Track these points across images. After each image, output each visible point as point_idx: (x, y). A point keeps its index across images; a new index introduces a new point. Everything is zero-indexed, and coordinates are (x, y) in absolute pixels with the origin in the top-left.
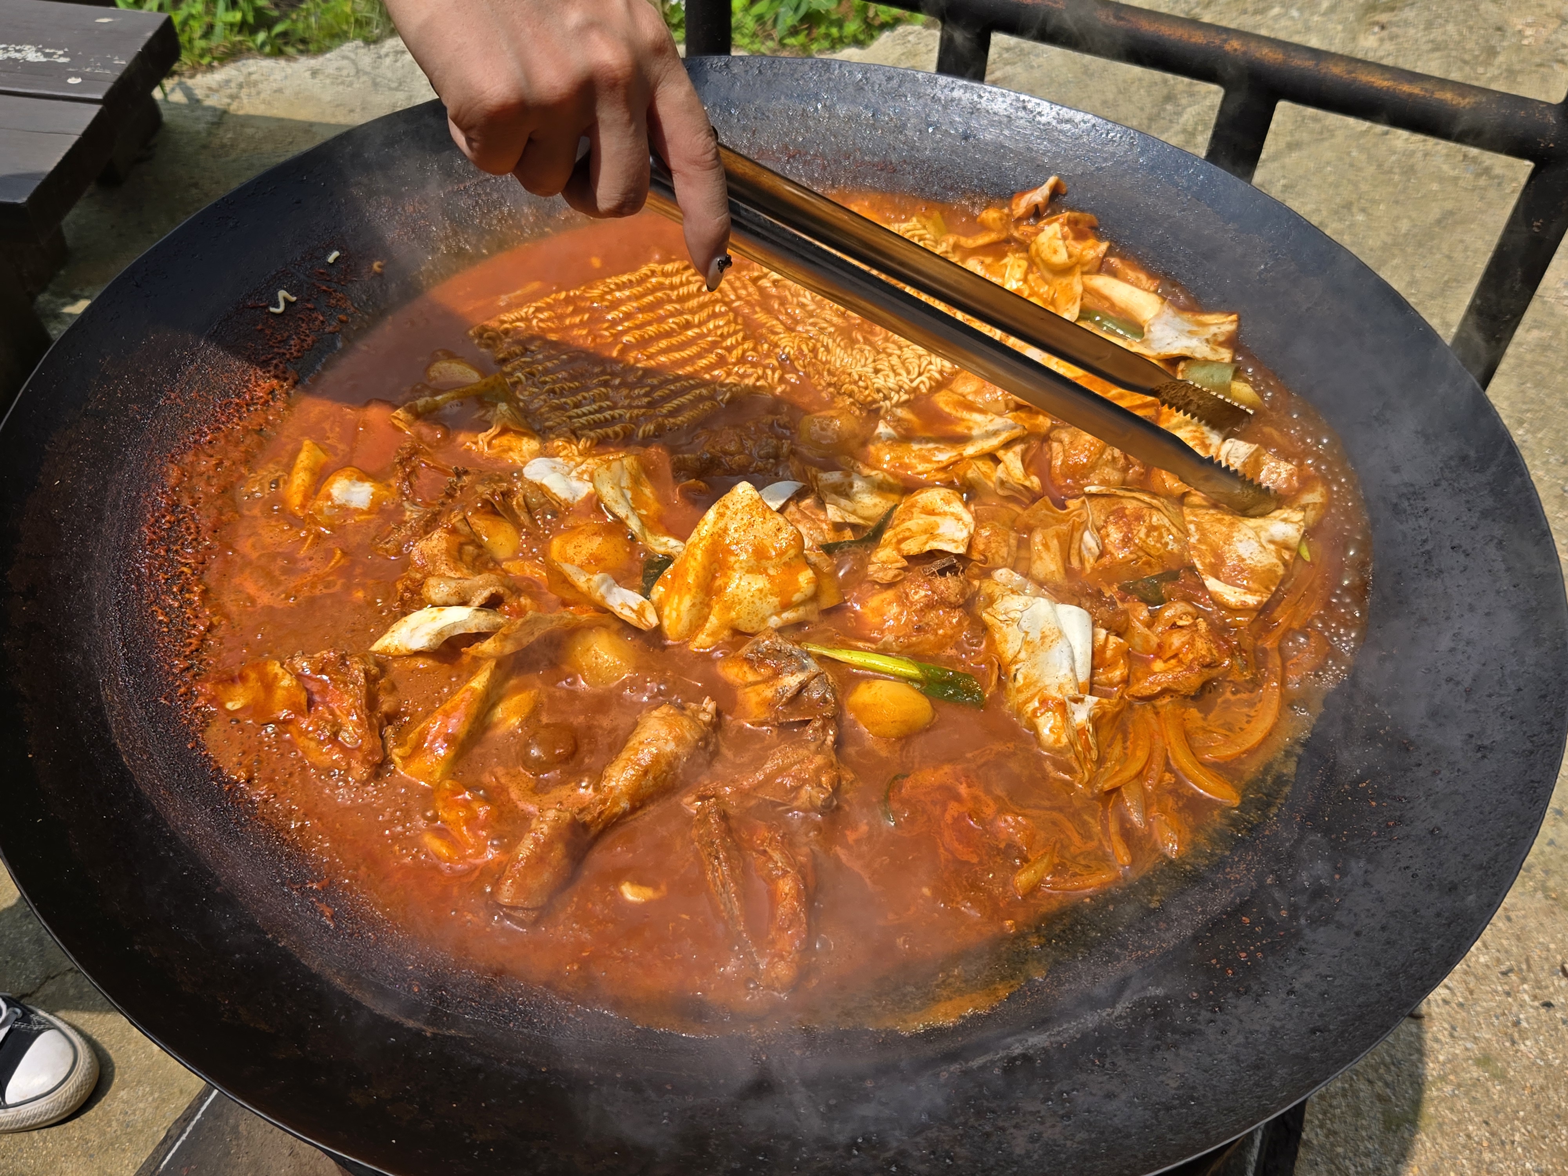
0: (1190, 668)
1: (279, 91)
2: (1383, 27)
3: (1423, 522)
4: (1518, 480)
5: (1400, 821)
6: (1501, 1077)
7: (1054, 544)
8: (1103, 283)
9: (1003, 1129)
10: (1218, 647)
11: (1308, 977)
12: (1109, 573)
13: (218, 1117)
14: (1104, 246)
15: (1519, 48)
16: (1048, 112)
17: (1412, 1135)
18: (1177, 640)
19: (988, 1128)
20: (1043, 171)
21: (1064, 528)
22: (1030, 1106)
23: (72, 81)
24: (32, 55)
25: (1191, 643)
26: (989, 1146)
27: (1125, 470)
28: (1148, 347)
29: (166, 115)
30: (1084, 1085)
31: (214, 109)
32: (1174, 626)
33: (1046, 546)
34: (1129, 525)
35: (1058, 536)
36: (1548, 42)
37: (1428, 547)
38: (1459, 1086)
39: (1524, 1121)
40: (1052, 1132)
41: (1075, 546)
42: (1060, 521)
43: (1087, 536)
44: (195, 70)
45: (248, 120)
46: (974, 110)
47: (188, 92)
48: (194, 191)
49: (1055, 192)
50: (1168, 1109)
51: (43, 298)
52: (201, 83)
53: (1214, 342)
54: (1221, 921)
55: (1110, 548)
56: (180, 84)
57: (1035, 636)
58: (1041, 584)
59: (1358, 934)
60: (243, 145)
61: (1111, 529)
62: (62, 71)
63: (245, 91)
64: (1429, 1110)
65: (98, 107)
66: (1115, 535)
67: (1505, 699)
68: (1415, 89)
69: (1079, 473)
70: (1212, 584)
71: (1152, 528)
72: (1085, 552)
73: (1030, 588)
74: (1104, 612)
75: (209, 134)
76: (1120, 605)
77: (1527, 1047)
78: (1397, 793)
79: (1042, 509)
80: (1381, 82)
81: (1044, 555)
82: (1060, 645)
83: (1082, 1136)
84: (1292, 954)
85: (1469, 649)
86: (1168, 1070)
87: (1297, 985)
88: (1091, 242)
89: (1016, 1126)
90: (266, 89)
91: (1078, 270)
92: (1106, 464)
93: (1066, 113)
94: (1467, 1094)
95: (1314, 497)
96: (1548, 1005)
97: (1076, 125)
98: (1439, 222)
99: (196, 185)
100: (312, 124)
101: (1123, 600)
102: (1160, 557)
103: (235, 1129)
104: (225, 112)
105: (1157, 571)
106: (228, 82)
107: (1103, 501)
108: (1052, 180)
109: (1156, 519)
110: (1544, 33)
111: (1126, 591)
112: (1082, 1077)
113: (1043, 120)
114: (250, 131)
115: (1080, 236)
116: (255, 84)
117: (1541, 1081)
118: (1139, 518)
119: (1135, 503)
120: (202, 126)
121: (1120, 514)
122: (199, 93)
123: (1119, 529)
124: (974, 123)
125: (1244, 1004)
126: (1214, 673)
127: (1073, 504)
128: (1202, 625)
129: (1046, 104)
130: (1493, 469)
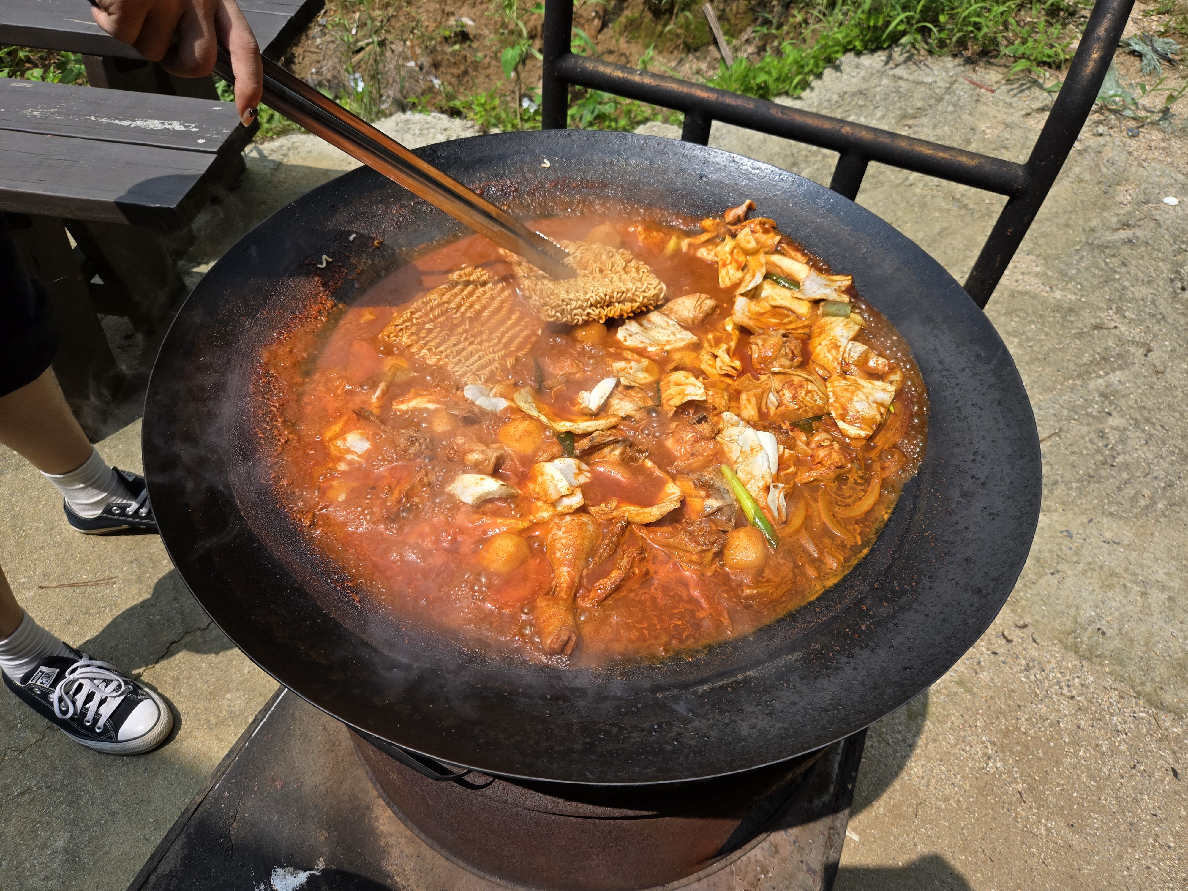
0: (829, 469)
1: (310, 152)
2: (910, 127)
3: (955, 391)
4: (1009, 368)
5: (948, 553)
6: (970, 691)
7: (753, 400)
8: (776, 259)
9: (735, 721)
10: (845, 458)
11: (900, 639)
12: (784, 417)
13: (283, 709)
14: (778, 238)
15: (984, 140)
16: (747, 164)
17: (923, 722)
18: (822, 453)
19: (727, 721)
20: (745, 195)
21: (759, 391)
22: (750, 709)
23: (200, 141)
24: (177, 126)
25: (830, 455)
26: (728, 731)
27: (792, 359)
28: (803, 294)
29: (248, 165)
30: (778, 697)
31: (273, 161)
32: (820, 446)
33: (749, 401)
34: (795, 389)
35: (755, 396)
36: (998, 137)
37: (959, 404)
38: (948, 696)
39: (982, 715)
40: (763, 723)
41: (764, 401)
42: (756, 387)
43: (771, 395)
44: (263, 140)
45: (293, 168)
46: (706, 162)
47: (260, 152)
48: (263, 206)
49: (750, 208)
50: (827, 711)
51: (180, 263)
52: (267, 147)
53: (838, 290)
54: (850, 608)
55: (785, 402)
56: (255, 147)
57: (747, 449)
58: (748, 422)
59: (927, 615)
60: (290, 181)
61: (786, 391)
62: (194, 136)
63: (291, 152)
64: (932, 709)
65: (215, 156)
66: (788, 395)
67: (1004, 488)
68: (946, 155)
69: (767, 361)
70: (841, 424)
71: (808, 392)
72: (770, 405)
73: (742, 423)
74: (782, 437)
75: (272, 175)
76: (791, 434)
77: (984, 676)
78: (946, 539)
79: (746, 379)
80: (928, 151)
81: (748, 406)
82: (761, 454)
83: (779, 725)
84: (891, 626)
85: (983, 461)
86: (824, 690)
87: (894, 643)
88: (771, 235)
89: (742, 720)
90: (303, 151)
91: (762, 251)
92: (782, 356)
93: (757, 164)
94: (951, 700)
95: (897, 377)
96: (995, 653)
97: (762, 171)
98: (939, 233)
99: (264, 203)
100: (328, 171)
101: (792, 430)
102: (812, 408)
103: (293, 715)
104: (280, 163)
105: (810, 415)
106: (282, 146)
107: (781, 376)
108: (748, 202)
109: (810, 387)
110: (996, 132)
111: (795, 425)
112: (778, 693)
113: (745, 167)
114: (294, 174)
115: (766, 231)
116: (297, 148)
117: (991, 693)
118: (801, 386)
119: (799, 378)
120: (268, 170)
121: (791, 384)
122: (266, 153)
123: (791, 392)
124: (705, 169)
125: (866, 653)
126: (843, 471)
127: (763, 378)
128: (836, 445)
129: (746, 159)
130: (995, 362)
